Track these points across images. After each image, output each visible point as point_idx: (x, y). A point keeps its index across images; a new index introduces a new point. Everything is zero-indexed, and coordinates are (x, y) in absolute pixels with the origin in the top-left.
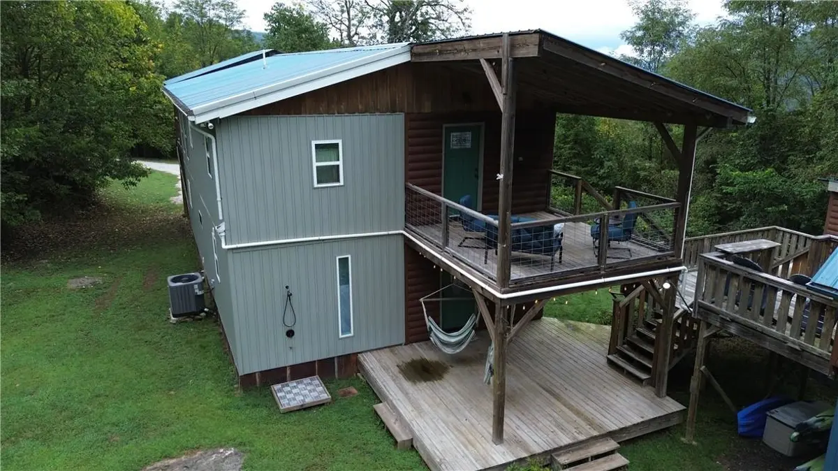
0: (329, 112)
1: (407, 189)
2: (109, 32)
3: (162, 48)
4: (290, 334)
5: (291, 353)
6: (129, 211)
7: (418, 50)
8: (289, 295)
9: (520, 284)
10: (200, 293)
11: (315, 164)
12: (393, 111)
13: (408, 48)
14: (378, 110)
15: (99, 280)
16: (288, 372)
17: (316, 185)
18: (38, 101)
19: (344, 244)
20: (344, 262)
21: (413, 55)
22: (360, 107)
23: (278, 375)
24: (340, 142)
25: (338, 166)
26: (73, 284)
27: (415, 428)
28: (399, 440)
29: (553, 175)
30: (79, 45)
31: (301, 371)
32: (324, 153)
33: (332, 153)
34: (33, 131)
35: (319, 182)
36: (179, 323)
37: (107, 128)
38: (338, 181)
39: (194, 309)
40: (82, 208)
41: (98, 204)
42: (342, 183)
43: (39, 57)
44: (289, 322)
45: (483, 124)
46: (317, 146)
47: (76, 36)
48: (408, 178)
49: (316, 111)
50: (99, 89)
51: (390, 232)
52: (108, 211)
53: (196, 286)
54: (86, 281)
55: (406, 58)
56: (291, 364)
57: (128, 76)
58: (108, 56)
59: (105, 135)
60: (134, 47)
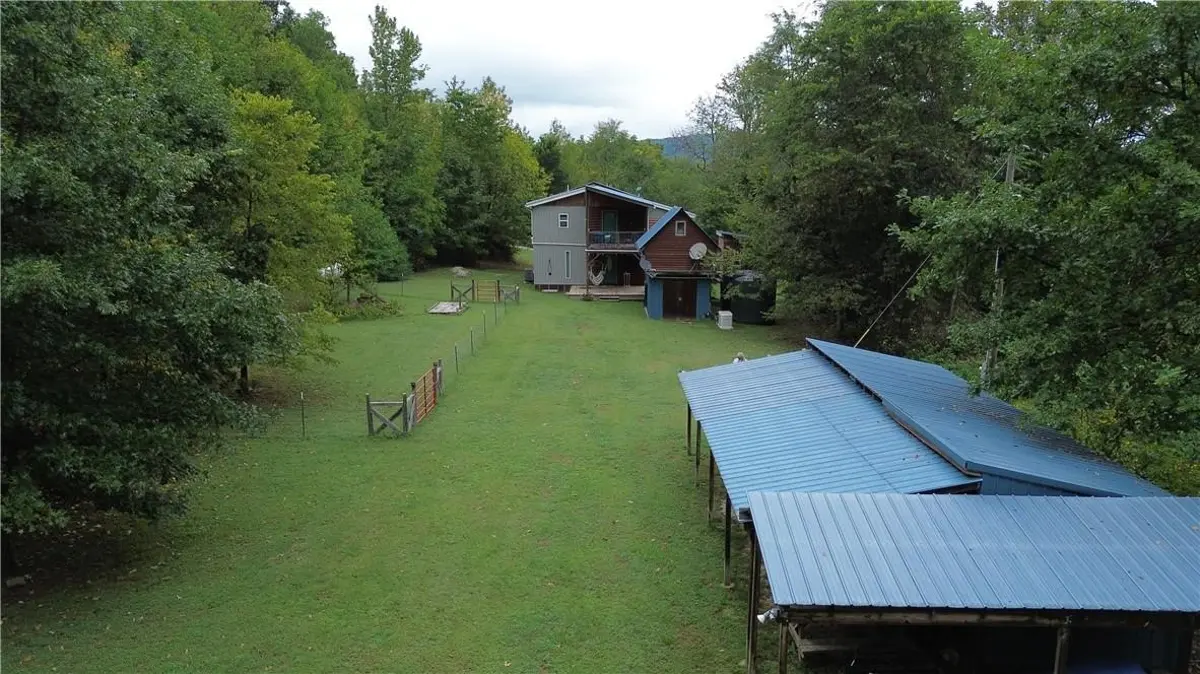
0: (564, 205)
4: (550, 274)
5: (550, 280)
11: (560, 221)
12: (584, 206)
14: (580, 206)
16: (549, 286)
17: (559, 227)
19: (568, 247)
20: (567, 253)
22: (574, 204)
23: (545, 287)
24: (568, 214)
25: (566, 222)
31: (553, 287)
32: (563, 218)
33: (565, 217)
35: (561, 226)
36: (523, 280)
38: (566, 227)
39: (527, 274)
44: (550, 270)
45: (617, 211)
46: (561, 215)
49: (560, 205)
56: (550, 284)
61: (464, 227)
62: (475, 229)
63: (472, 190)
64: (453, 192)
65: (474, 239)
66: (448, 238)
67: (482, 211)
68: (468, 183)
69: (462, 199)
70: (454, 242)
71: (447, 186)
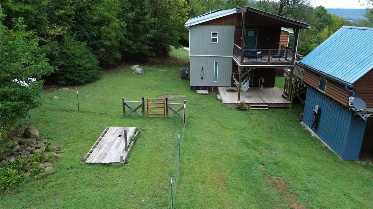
0: (216, 25)
1: (234, 45)
2: (177, 5)
3: (191, 9)
4: (202, 78)
5: (202, 83)
6: (176, 59)
7: (238, 10)
8: (202, 69)
9: (245, 64)
10: (187, 73)
11: (211, 37)
12: (232, 25)
13: (236, 10)
14: (228, 25)
15: (166, 71)
16: (201, 88)
17: (211, 42)
18: (157, 25)
19: (217, 58)
20: (216, 63)
21: (237, 11)
22: (224, 24)
23: (198, 88)
24: (218, 32)
25: (217, 38)
26: (160, 71)
27: (222, 97)
28: (218, 99)
29: (280, 45)
30: (169, 9)
31: (204, 88)
32: (214, 35)
33: (216, 35)
34: (156, 31)
35: (212, 42)
36: (181, 80)
37: (173, 32)
38: (217, 42)
39: (185, 77)
40: (165, 56)
41: (169, 56)
42: (217, 43)
43: (159, 12)
44: (202, 75)
45: (257, 29)
46: (212, 33)
47: (168, 6)
48: (235, 43)
49: (212, 25)
50: (172, 21)
51: (229, 56)
52: (171, 58)
53: (186, 71)
54: (163, 70)
55: (235, 12)
56: (202, 86)
57: (180, 18)
58: (176, 12)
59: (172, 34)
60: (183, 9)
61: (140, 39)
62: (147, 40)
63: (144, 14)
64: (131, 15)
65: (146, 47)
66: (129, 47)
67: (151, 28)
68: (141, 9)
69: (136, 21)
70: (133, 49)
71: (128, 11)
